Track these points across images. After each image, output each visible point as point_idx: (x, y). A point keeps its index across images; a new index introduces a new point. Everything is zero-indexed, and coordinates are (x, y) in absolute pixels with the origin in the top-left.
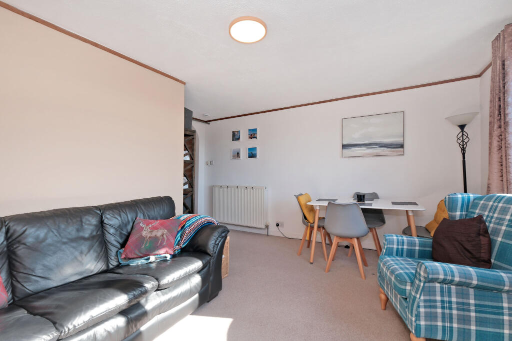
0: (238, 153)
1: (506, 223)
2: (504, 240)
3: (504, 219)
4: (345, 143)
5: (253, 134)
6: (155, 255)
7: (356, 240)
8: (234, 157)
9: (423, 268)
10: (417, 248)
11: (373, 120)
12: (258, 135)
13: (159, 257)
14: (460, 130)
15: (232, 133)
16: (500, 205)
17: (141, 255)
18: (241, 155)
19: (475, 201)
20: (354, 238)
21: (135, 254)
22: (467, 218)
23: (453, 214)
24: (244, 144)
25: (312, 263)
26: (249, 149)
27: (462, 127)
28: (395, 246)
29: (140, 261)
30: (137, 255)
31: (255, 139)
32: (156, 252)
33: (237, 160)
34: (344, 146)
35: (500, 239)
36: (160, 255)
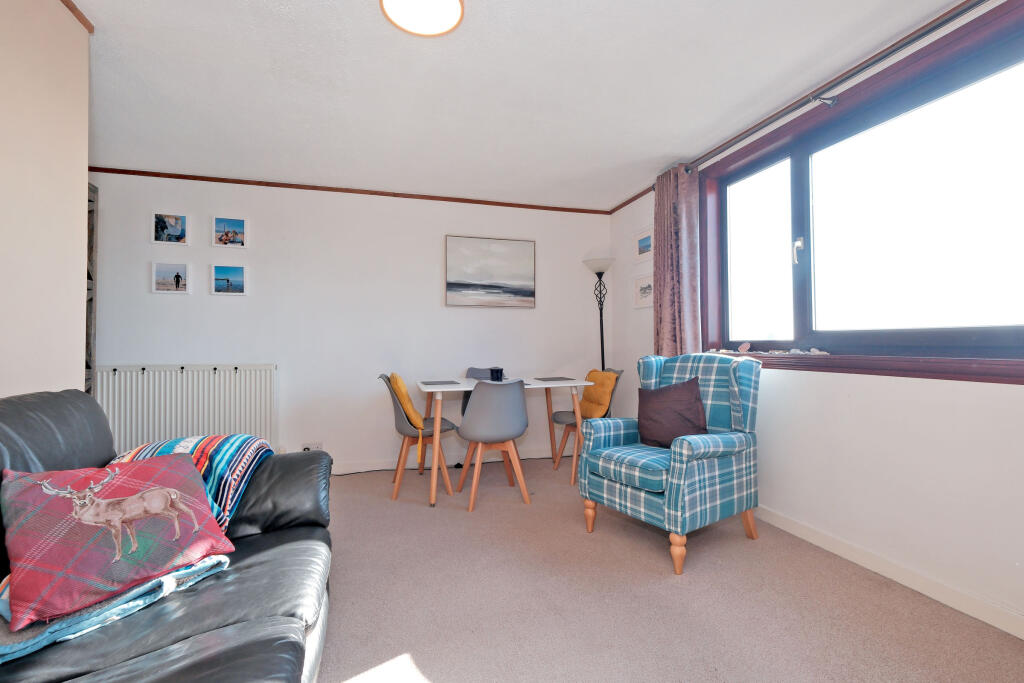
0: (178, 277)
1: (712, 383)
2: (714, 402)
3: (709, 380)
4: (452, 279)
5: (230, 233)
6: (177, 569)
7: (511, 443)
8: (161, 285)
9: (685, 445)
10: (622, 432)
11: (496, 247)
12: (248, 238)
13: (189, 575)
14: (597, 279)
15: (154, 220)
16: (701, 365)
17: (116, 588)
18: (190, 280)
19: (667, 364)
20: (508, 440)
21: (87, 592)
22: (662, 386)
23: (649, 382)
24: (199, 255)
25: (433, 506)
26: (218, 269)
27: (600, 275)
28: (603, 435)
29: (115, 610)
30: (97, 593)
31: (239, 246)
32: (179, 561)
33: (173, 296)
34: (451, 286)
35: (709, 402)
36: (190, 565)
